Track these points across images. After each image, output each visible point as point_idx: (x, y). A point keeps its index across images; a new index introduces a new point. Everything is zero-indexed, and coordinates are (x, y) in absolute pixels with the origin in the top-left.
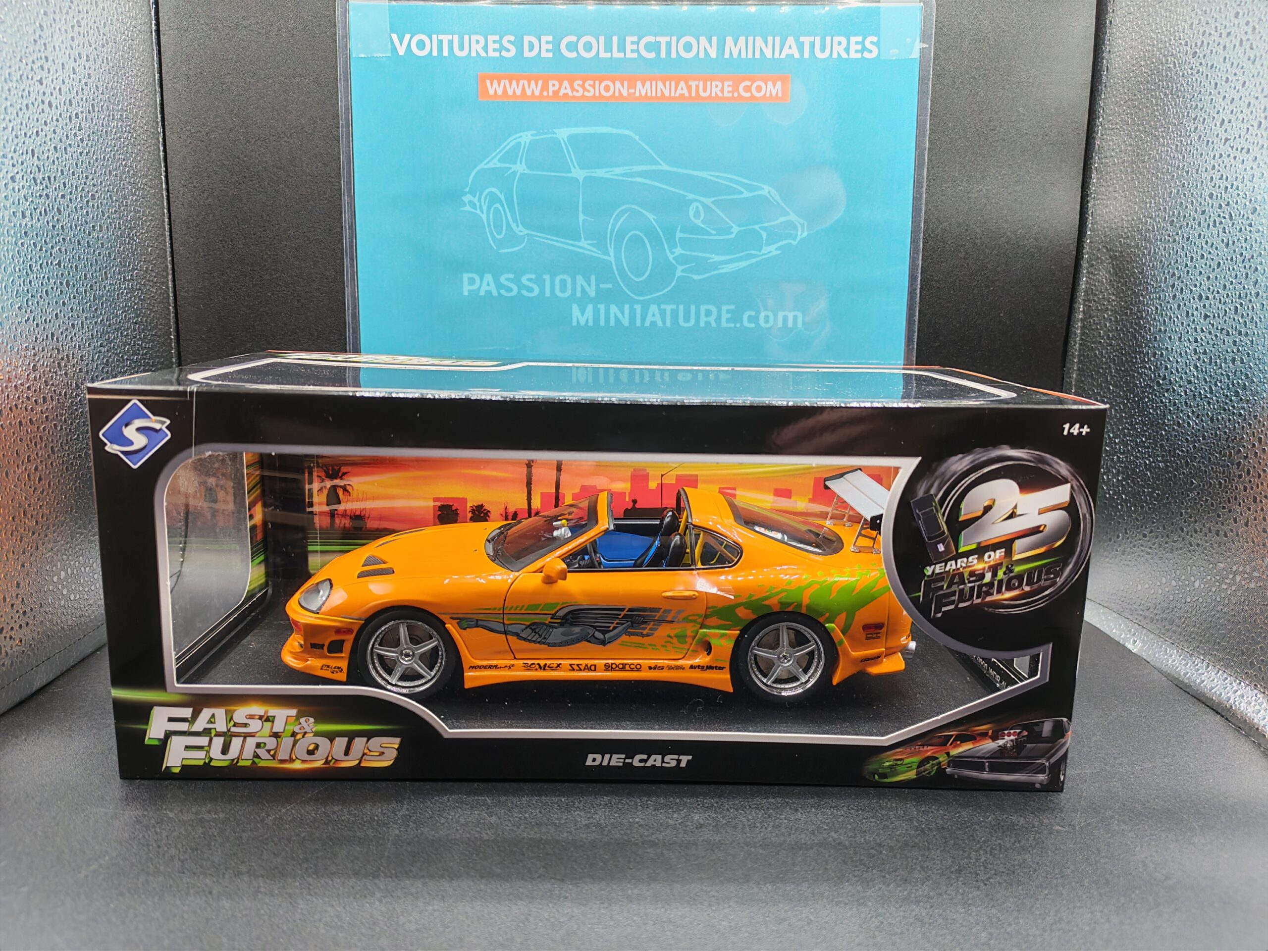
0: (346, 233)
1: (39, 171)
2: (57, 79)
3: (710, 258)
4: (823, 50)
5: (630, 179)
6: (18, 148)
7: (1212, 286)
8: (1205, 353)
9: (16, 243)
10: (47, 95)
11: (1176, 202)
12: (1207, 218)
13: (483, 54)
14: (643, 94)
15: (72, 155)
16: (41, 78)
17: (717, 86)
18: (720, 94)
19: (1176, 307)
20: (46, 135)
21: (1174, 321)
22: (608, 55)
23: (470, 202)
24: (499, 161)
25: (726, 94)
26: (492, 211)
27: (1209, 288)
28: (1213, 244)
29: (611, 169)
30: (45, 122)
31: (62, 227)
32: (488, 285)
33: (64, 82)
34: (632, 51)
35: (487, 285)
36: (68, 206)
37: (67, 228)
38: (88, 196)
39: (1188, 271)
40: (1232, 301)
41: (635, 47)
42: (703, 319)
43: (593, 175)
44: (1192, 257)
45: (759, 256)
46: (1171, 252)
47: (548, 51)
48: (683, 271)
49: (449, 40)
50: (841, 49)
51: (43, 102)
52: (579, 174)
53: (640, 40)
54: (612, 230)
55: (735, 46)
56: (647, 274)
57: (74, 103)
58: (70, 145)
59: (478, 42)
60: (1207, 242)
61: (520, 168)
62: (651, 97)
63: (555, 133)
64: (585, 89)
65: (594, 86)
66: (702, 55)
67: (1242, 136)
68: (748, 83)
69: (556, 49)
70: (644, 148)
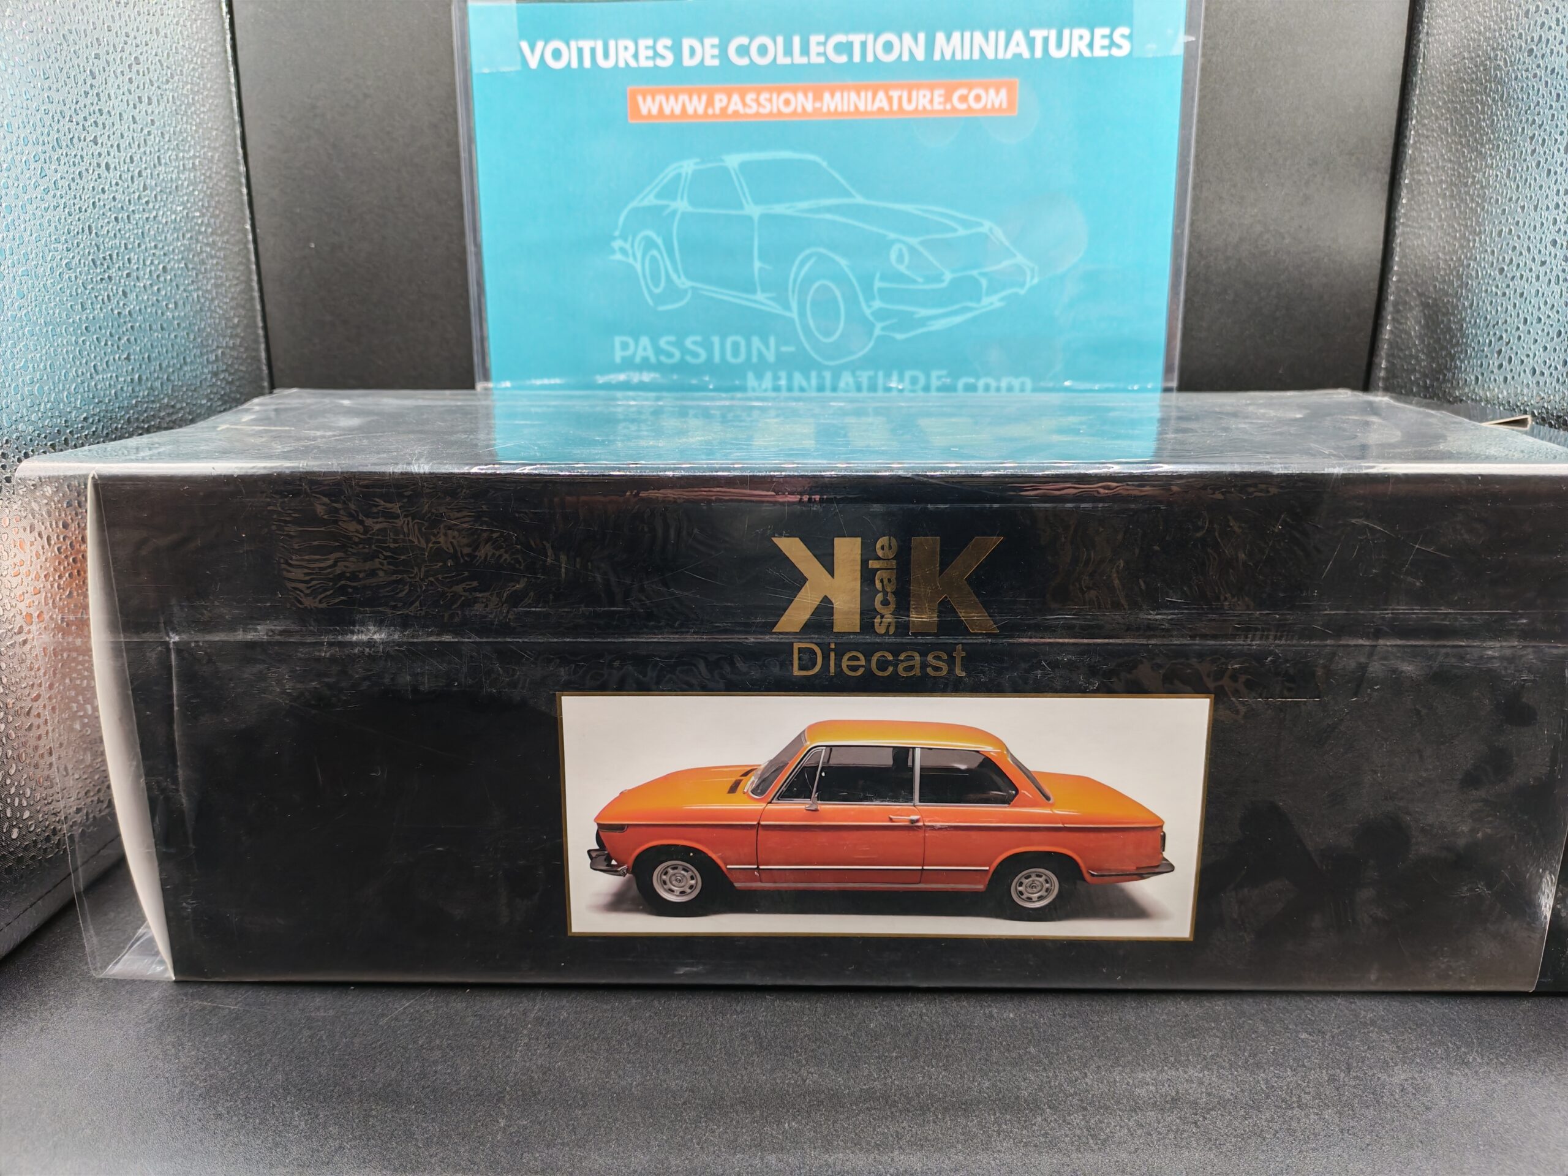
1: (99, 250)
2: (114, 134)
3: (917, 313)
4: (1059, 45)
5: (816, 216)
6: (72, 228)
9: (77, 343)
10: (103, 156)
11: (1508, 244)
13: (633, 64)
14: (832, 109)
15: (136, 224)
16: (95, 137)
17: (924, 96)
18: (929, 107)
20: (104, 205)
22: (788, 61)
23: (622, 250)
24: (656, 196)
25: (937, 107)
26: (647, 260)
29: (793, 204)
30: (103, 189)
32: (645, 349)
33: (122, 136)
34: (819, 54)
35: (643, 350)
36: (134, 285)
38: (159, 269)
39: (1519, 337)
41: (821, 49)
43: (771, 211)
44: (1526, 320)
45: (978, 308)
46: (1499, 308)
47: (713, 57)
48: (883, 329)
49: (591, 48)
50: (1083, 45)
51: (99, 165)
52: (754, 210)
53: (827, 38)
54: (795, 281)
55: (948, 44)
56: (838, 333)
57: (135, 159)
58: (133, 211)
59: (626, 48)
61: (682, 205)
62: (842, 113)
63: (722, 161)
64: (759, 104)
65: (770, 100)
66: (905, 57)
68: (964, 92)
69: (723, 55)
70: (834, 177)
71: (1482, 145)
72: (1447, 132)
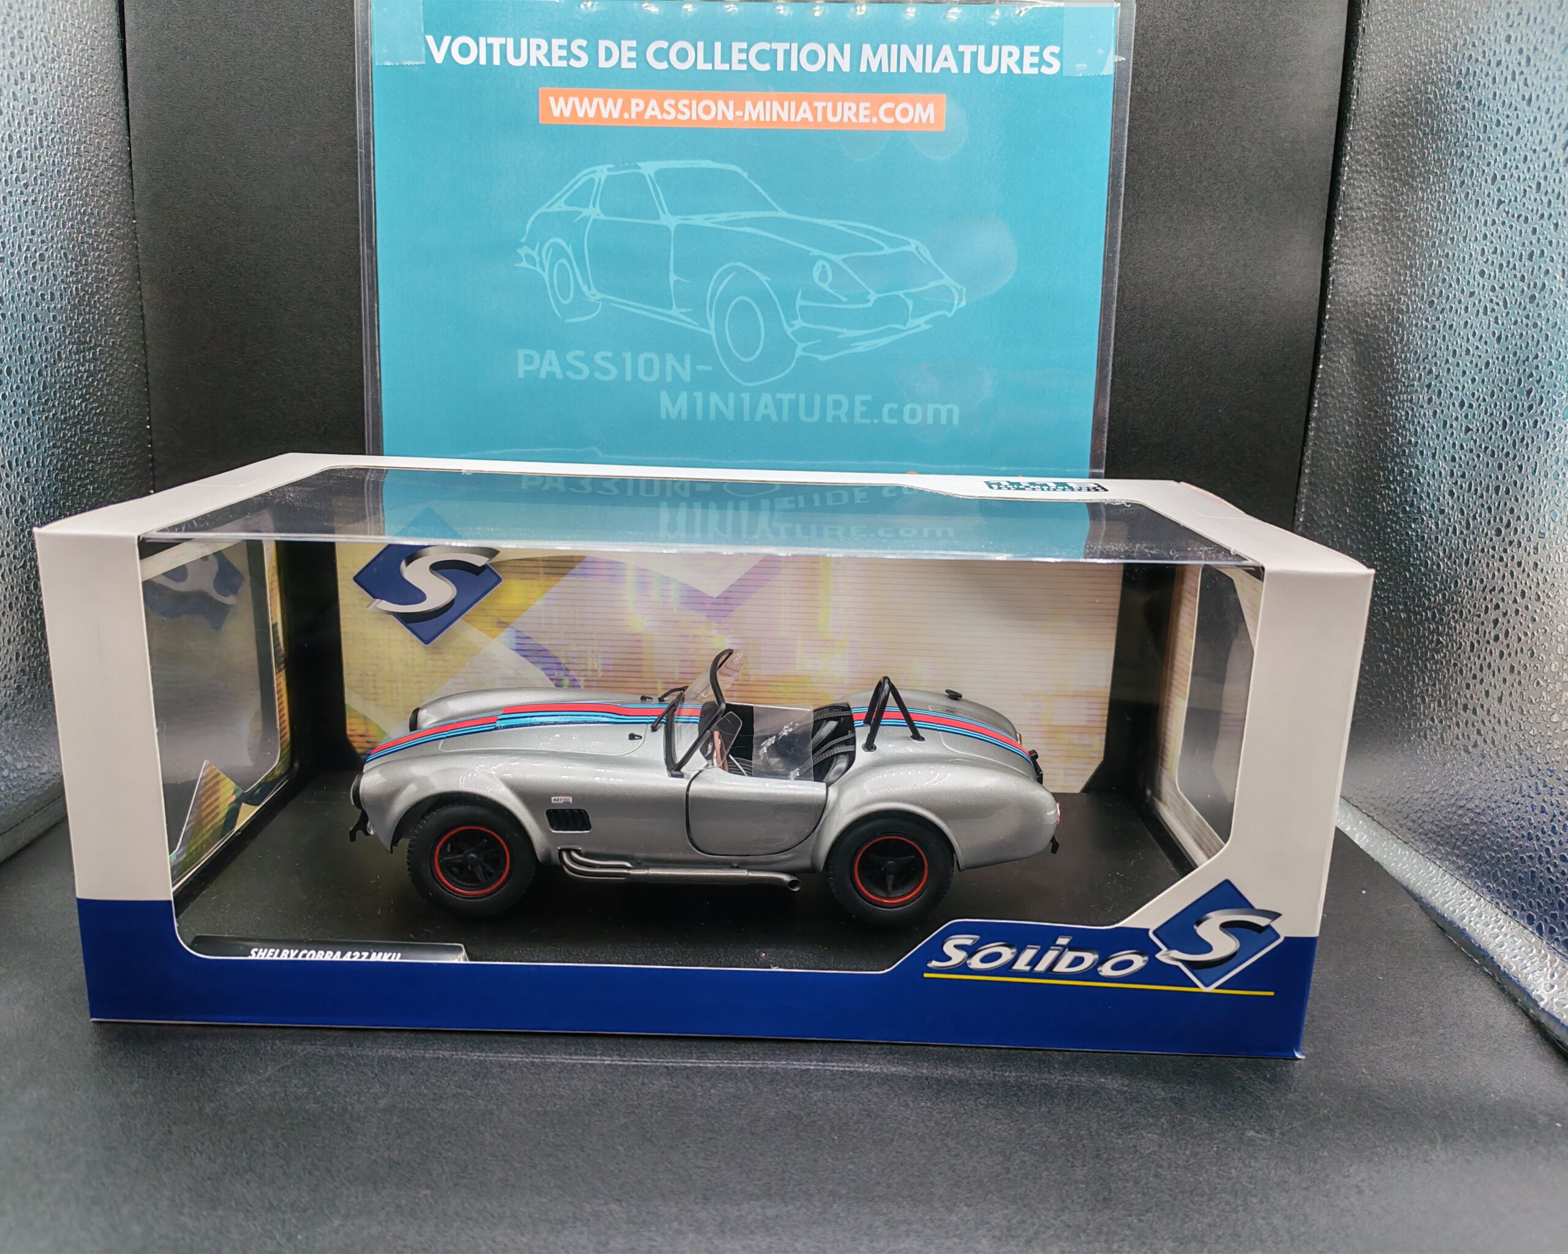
0: (365, 294)
3: (839, 333)
4: (988, 62)
5: (736, 229)
7: (1478, 391)
8: (1463, 476)
11: (1438, 277)
12: (1477, 302)
13: (545, 63)
14: (754, 118)
17: (850, 108)
18: (854, 120)
19: (1431, 414)
21: (1428, 432)
22: (709, 67)
23: (527, 256)
25: (862, 120)
26: (556, 269)
27: (1473, 394)
28: (1481, 337)
29: (712, 216)
32: (551, 364)
34: (740, 61)
35: (549, 364)
38: (35, 257)
39: (1449, 370)
40: (1501, 413)
41: (743, 56)
42: (830, 413)
43: (689, 222)
45: (902, 331)
46: (1429, 342)
47: (630, 60)
48: (804, 350)
49: (501, 45)
50: (1012, 62)
52: (670, 221)
53: (749, 46)
54: (713, 294)
55: (875, 56)
56: (758, 353)
59: (538, 46)
60: (1474, 334)
61: (593, 212)
62: (764, 123)
63: (639, 168)
64: (678, 111)
65: (689, 107)
66: (831, 68)
67: (1518, 200)
68: (891, 105)
69: (641, 58)
70: (755, 189)
71: (1414, 179)
72: (1380, 168)
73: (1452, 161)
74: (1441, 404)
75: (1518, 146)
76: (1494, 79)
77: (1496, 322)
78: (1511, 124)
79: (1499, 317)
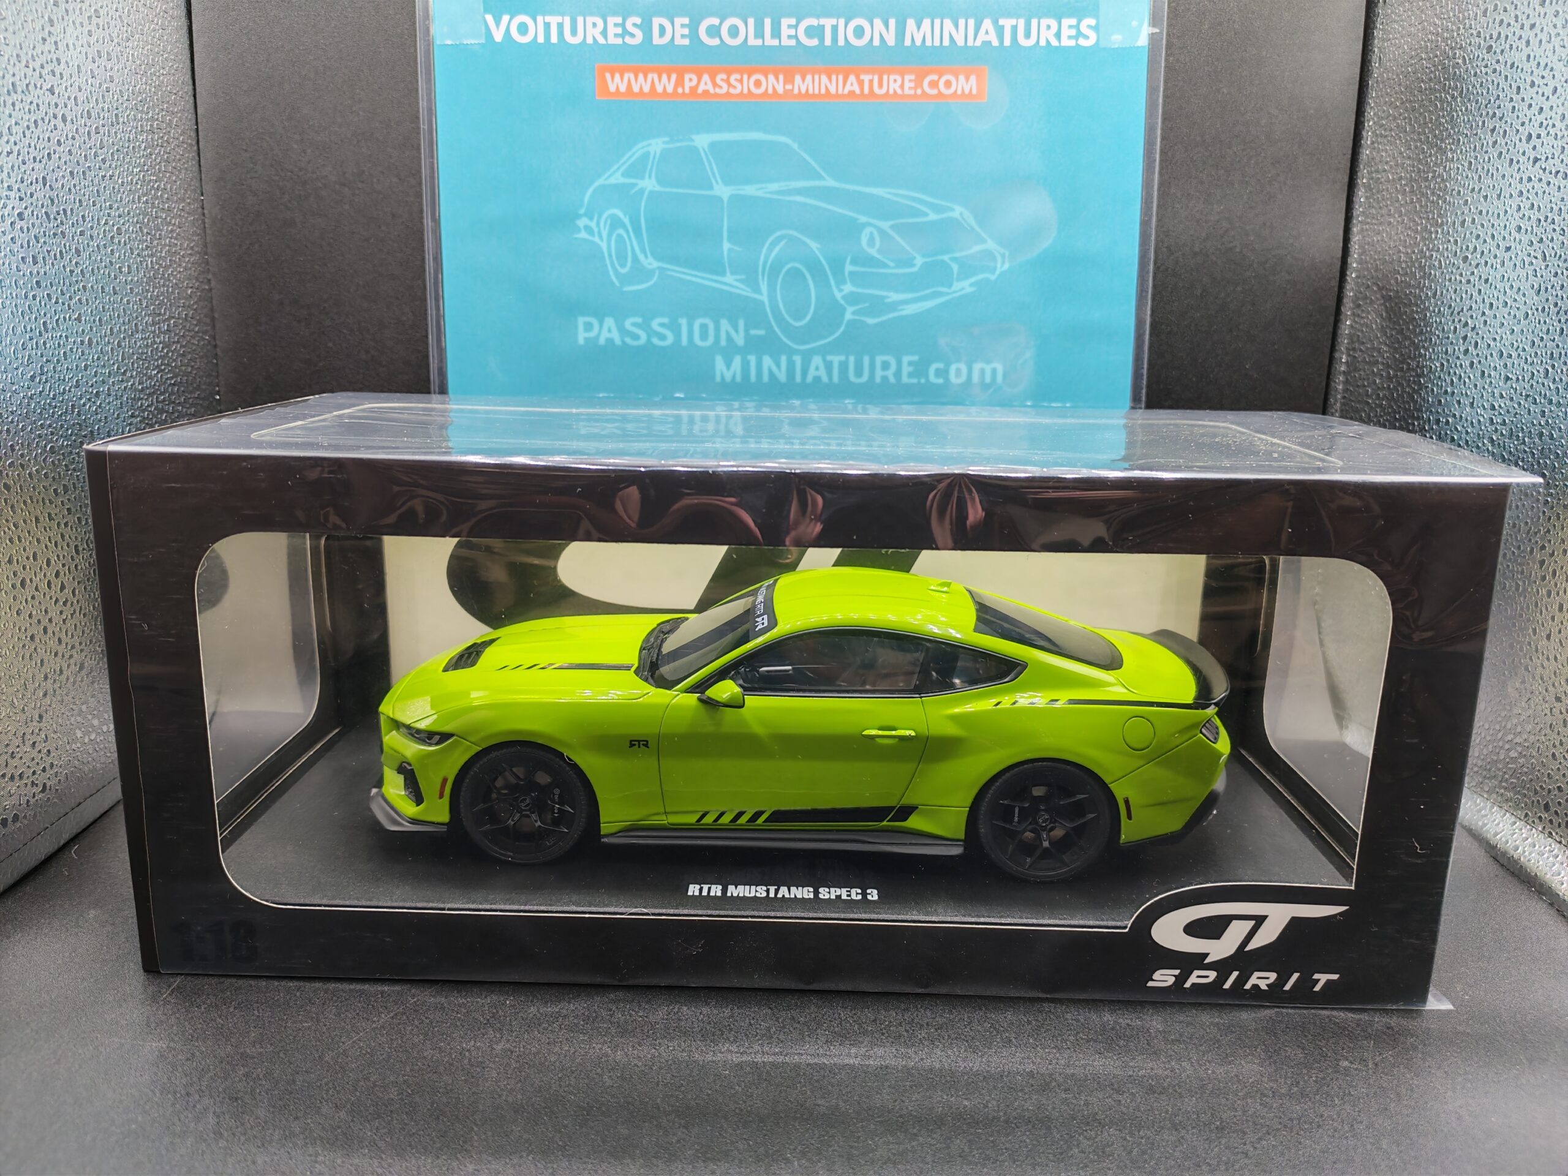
1: (52, 201)
2: (71, 86)
3: (888, 297)
4: (1028, 34)
5: (787, 198)
6: (26, 177)
7: (1517, 341)
8: (1504, 423)
9: (26, 297)
10: (60, 107)
11: (1472, 233)
12: (1513, 257)
13: (602, 41)
14: (803, 91)
15: (92, 181)
16: (52, 86)
17: (895, 81)
18: (899, 91)
19: (1468, 365)
20: (60, 158)
21: (1465, 382)
22: (760, 42)
23: (588, 228)
24: (623, 175)
25: (907, 91)
26: (614, 240)
27: (1512, 344)
28: (1519, 289)
29: (764, 186)
30: (59, 141)
31: (82, 271)
32: (610, 331)
33: (80, 90)
34: (790, 37)
35: (607, 331)
36: (88, 244)
37: (88, 272)
38: (113, 231)
39: (1485, 322)
40: (1542, 361)
41: (792, 32)
42: (879, 373)
43: (741, 192)
44: (1491, 304)
45: (948, 294)
46: (1464, 296)
47: (683, 36)
48: (854, 313)
49: (558, 23)
50: (1050, 35)
51: (55, 117)
52: (723, 191)
53: (797, 22)
54: (765, 263)
55: (918, 30)
56: (809, 317)
57: (93, 114)
58: (89, 167)
59: (594, 25)
60: (1512, 287)
61: (649, 184)
62: (814, 96)
63: (692, 140)
64: (730, 85)
65: (741, 81)
66: (876, 42)
67: (1556, 157)
68: (935, 77)
69: (694, 35)
70: (804, 159)
71: (1442, 141)
72: (1406, 132)
73: (1484, 122)
74: (1478, 355)
75: (1555, 106)
76: (1528, 43)
77: (1536, 276)
78: (1547, 85)
79: (1538, 270)
